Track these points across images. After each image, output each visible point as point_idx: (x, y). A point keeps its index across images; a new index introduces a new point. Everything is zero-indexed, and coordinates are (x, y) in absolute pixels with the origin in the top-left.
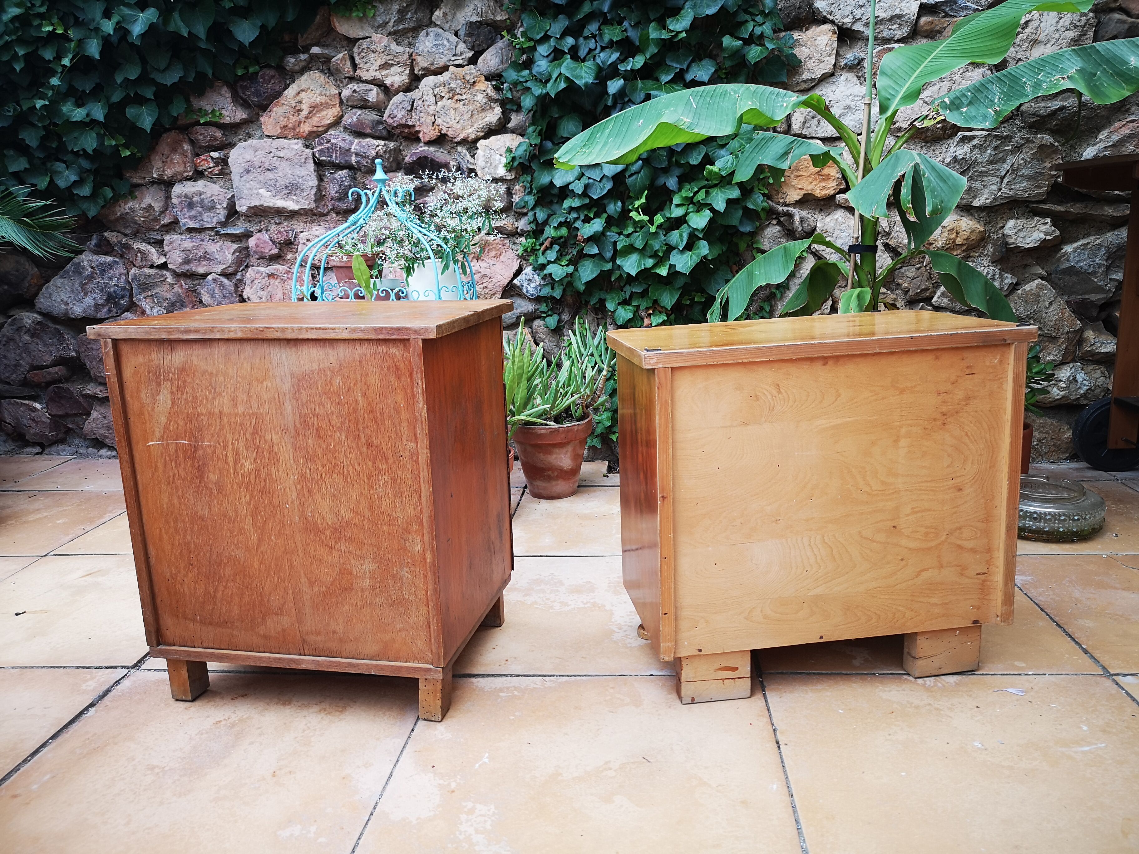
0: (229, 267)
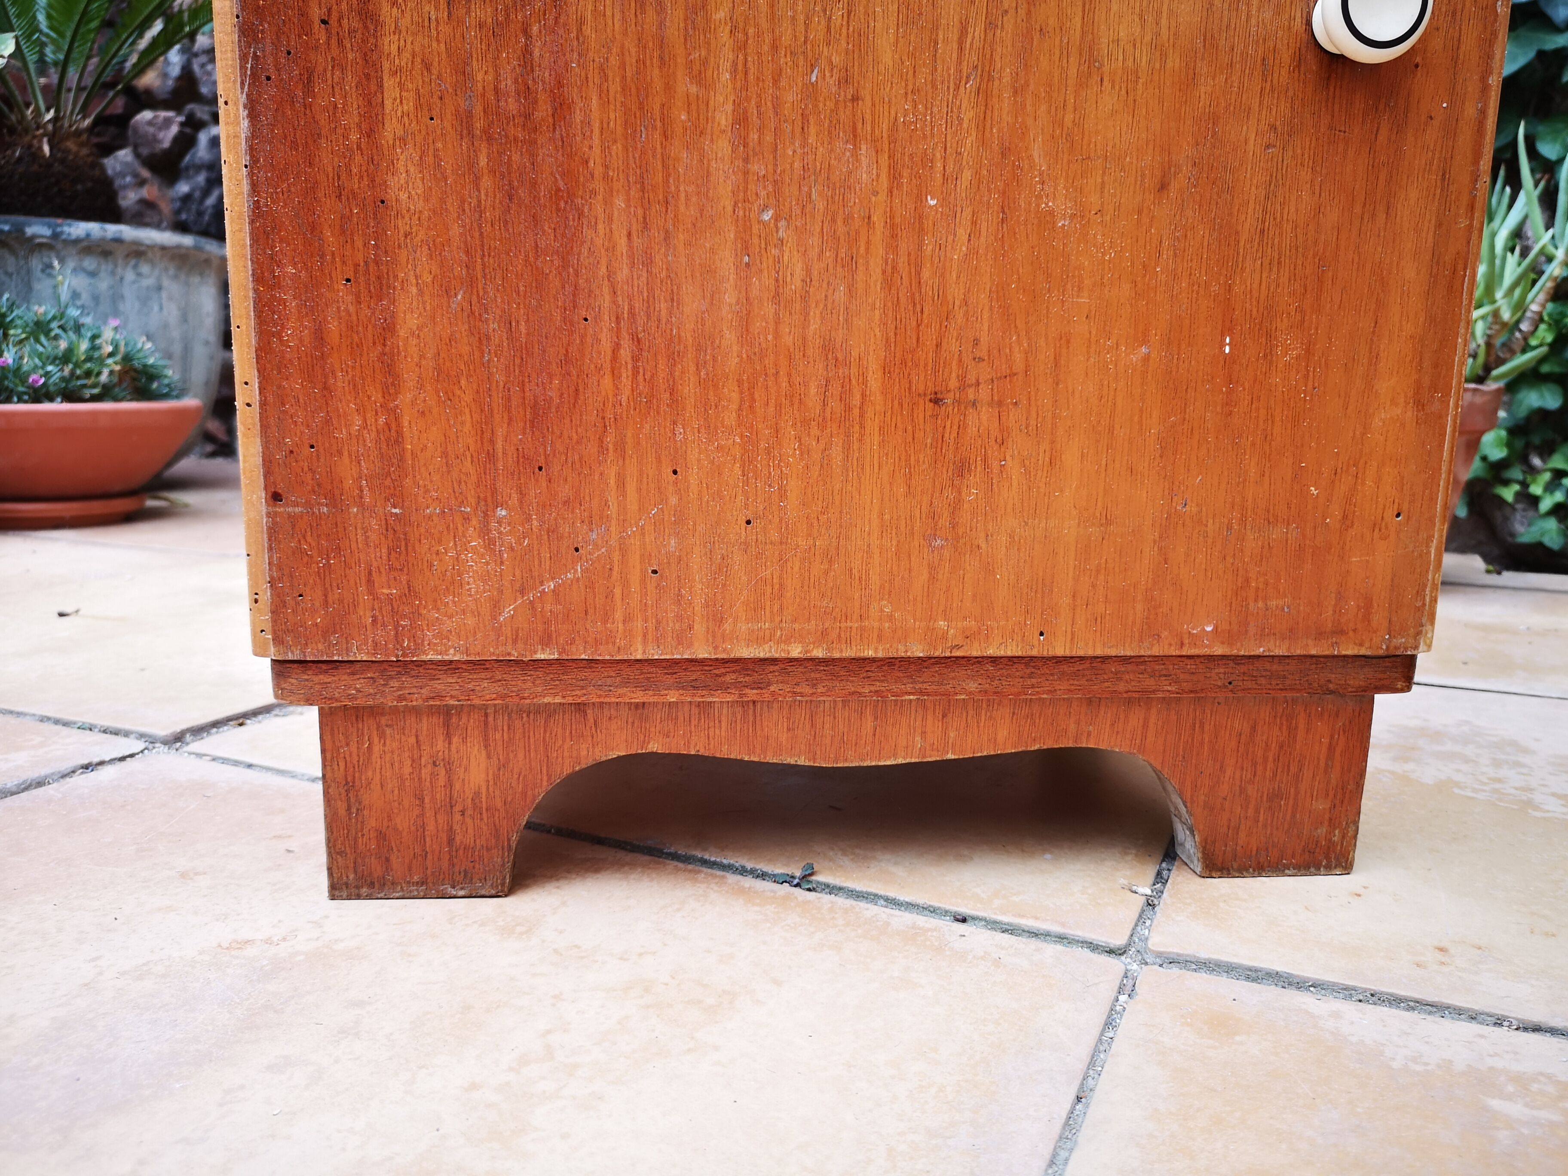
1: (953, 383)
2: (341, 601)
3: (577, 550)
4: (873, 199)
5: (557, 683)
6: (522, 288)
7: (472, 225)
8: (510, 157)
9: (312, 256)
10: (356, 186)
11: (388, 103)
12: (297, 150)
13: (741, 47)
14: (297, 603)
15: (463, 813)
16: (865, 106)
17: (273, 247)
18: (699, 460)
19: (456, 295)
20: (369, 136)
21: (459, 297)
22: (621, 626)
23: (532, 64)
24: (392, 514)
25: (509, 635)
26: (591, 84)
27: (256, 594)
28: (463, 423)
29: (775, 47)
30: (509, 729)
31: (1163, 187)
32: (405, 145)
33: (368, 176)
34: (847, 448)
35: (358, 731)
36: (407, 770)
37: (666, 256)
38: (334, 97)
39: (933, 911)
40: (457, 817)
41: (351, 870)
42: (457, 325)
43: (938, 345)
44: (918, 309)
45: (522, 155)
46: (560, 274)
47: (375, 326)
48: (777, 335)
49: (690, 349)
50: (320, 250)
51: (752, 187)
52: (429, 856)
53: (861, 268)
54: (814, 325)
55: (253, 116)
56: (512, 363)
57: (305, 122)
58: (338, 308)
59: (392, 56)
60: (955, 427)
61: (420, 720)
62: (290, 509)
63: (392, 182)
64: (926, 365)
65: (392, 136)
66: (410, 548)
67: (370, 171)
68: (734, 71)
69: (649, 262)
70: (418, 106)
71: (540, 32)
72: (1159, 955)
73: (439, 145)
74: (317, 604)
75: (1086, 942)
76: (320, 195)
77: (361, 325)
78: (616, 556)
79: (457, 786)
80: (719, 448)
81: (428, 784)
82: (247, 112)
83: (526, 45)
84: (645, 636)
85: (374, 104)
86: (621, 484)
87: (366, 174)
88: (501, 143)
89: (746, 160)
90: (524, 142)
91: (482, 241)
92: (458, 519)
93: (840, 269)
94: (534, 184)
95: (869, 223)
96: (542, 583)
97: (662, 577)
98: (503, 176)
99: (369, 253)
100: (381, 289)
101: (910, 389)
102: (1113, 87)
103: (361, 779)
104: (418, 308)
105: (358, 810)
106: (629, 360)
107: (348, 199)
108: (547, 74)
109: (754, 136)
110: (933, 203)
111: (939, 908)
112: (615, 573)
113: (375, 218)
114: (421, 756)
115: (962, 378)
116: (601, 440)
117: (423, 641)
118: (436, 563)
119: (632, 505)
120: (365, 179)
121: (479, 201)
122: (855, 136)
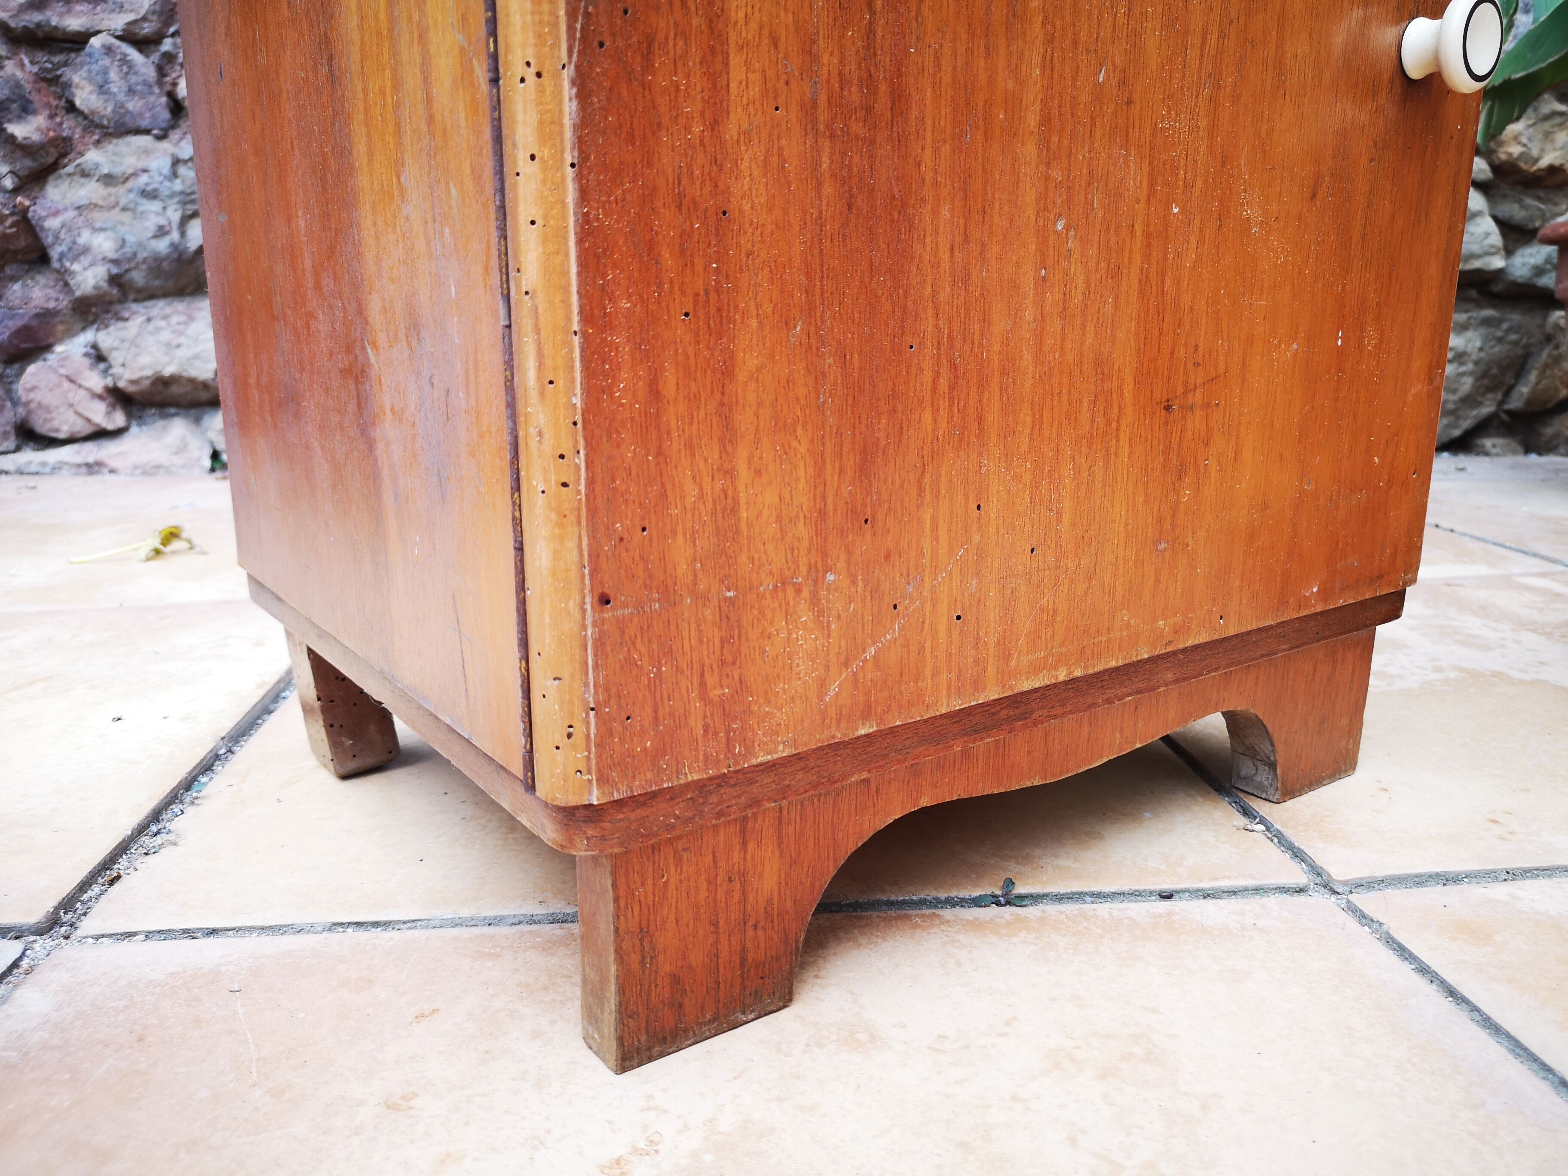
0: (144, 19)
1: (1180, 390)
2: (672, 715)
3: (895, 607)
4: (1137, 206)
5: (864, 756)
6: (857, 315)
7: (813, 241)
8: (851, 158)
9: (648, 285)
10: (698, 193)
11: (733, 86)
12: (633, 144)
13: (1050, 40)
14: (625, 728)
15: (755, 927)
16: (1136, 108)
17: (604, 276)
18: (998, 491)
19: (795, 328)
20: (713, 130)
21: (798, 329)
22: (929, 681)
23: (874, 46)
24: (726, 598)
25: (834, 716)
26: (926, 73)
27: (570, 726)
28: (798, 479)
29: (1075, 43)
30: (801, 819)
31: (1314, 196)
32: (750, 141)
33: (711, 180)
34: (1106, 464)
35: (654, 864)
36: (703, 894)
37: (981, 272)
38: (675, 75)
39: (1136, 895)
40: (750, 933)
41: (643, 1031)
42: (795, 364)
43: (1172, 353)
44: (1161, 318)
45: (862, 156)
46: (891, 296)
47: (714, 372)
48: (1063, 353)
49: (996, 373)
50: (657, 277)
51: (1051, 194)
52: (722, 986)
53: (1125, 279)
54: (1090, 339)
55: (583, 96)
56: (845, 404)
57: (644, 108)
58: (676, 350)
59: (739, 26)
60: (1179, 432)
61: (718, 833)
62: (619, 613)
63: (736, 189)
64: (1163, 373)
65: (737, 129)
66: (743, 638)
67: (713, 174)
68: (1043, 68)
69: (966, 280)
70: (765, 92)
71: (883, 7)
72: (1345, 883)
73: (784, 142)
74: (646, 724)
75: (1279, 888)
76: (659, 204)
77: (699, 371)
78: (928, 607)
79: (751, 898)
80: (1014, 477)
81: (723, 905)
82: (574, 91)
83: (870, 23)
84: (949, 688)
85: (719, 87)
86: (935, 527)
87: (708, 177)
88: (843, 142)
89: (1048, 165)
90: (864, 140)
91: (822, 260)
92: (790, 591)
93: (1110, 281)
94: (872, 191)
95: (1132, 232)
96: (864, 651)
97: (964, 621)
98: (843, 180)
99: (709, 279)
100: (721, 324)
101: (1151, 398)
102: (1291, 101)
103: (655, 920)
104: (757, 345)
105: (652, 958)
106: (947, 390)
107: (689, 209)
108: (888, 60)
109: (1055, 139)
110: (1176, 210)
111: (1144, 891)
112: (926, 626)
113: (717, 235)
114: (717, 875)
115: (1185, 384)
116: (919, 481)
117: (753, 742)
118: (767, 649)
119: (943, 550)
120: (708, 182)
121: (821, 212)
122: (1127, 141)
